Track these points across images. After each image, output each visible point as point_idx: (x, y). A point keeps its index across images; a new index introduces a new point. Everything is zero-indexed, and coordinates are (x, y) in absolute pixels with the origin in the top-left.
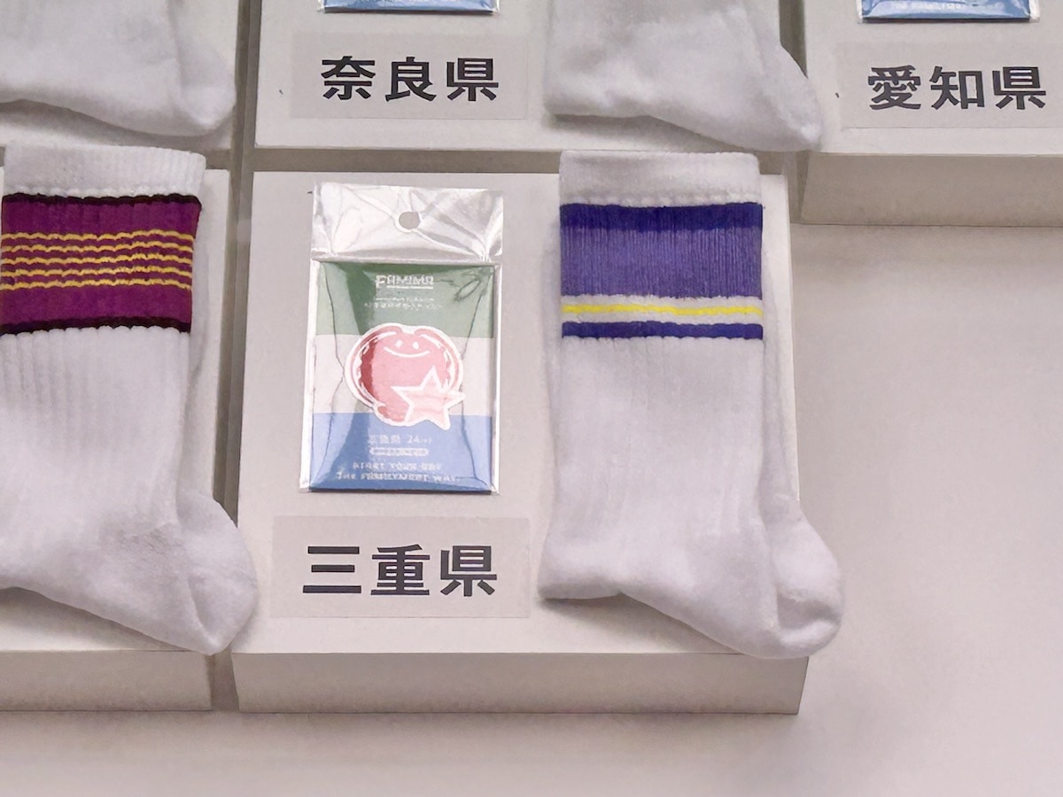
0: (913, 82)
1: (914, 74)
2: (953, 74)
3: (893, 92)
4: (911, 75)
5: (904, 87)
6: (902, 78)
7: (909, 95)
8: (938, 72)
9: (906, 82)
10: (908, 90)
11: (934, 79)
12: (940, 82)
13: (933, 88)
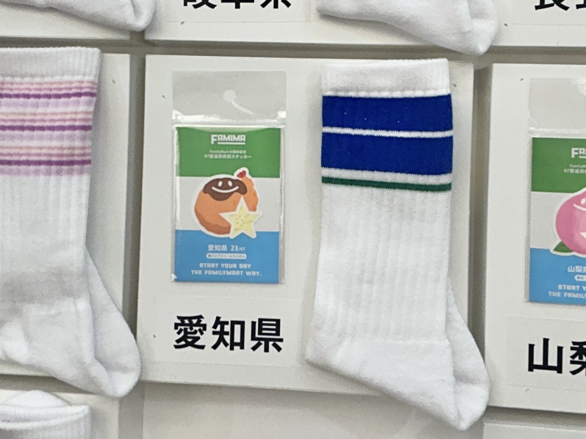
0: (202, 328)
1: (203, 322)
2: (227, 323)
3: (189, 335)
4: (202, 323)
5: (195, 332)
6: (196, 325)
7: (198, 338)
8: (218, 321)
9: (197, 328)
10: (198, 334)
11: (215, 327)
12: (218, 329)
13: (214, 333)
